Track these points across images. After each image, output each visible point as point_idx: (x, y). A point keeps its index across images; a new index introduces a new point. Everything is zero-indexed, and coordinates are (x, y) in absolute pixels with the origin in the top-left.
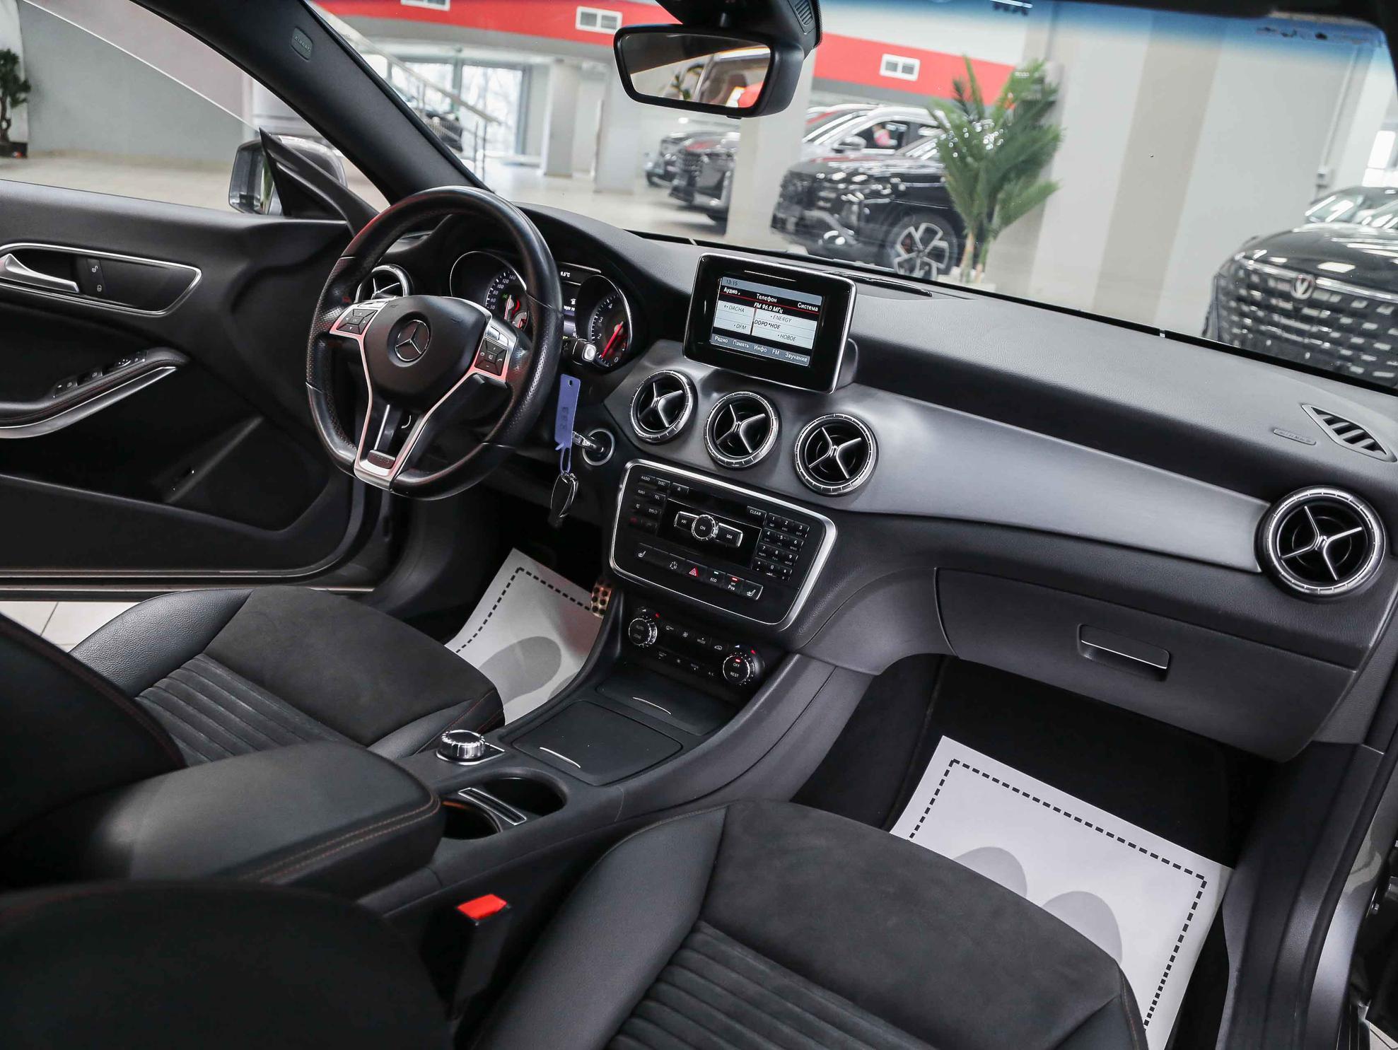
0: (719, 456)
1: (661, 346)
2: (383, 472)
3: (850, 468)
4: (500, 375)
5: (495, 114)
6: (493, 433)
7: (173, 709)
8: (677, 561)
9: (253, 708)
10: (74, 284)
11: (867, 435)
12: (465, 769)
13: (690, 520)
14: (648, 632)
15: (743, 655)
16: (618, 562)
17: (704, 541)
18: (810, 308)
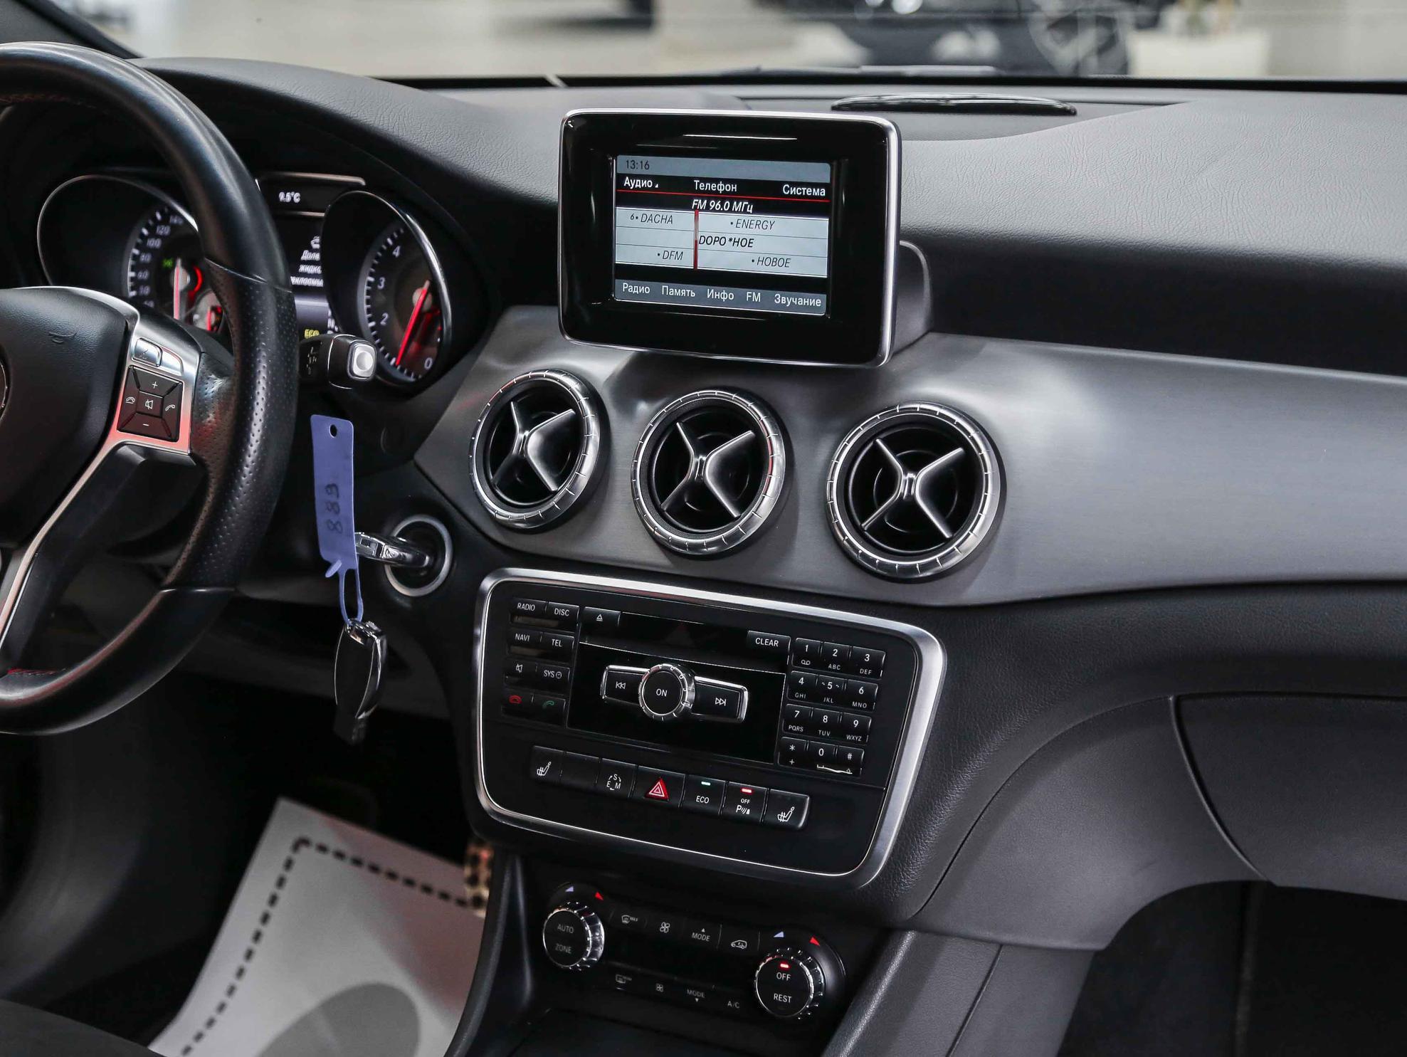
0: (672, 536)
1: (517, 320)
3: (948, 516)
4: (176, 440)
6: (180, 563)
8: (622, 771)
11: (973, 439)
13: (634, 681)
14: (585, 934)
15: (794, 952)
16: (495, 793)
17: (671, 721)
18: (809, 191)
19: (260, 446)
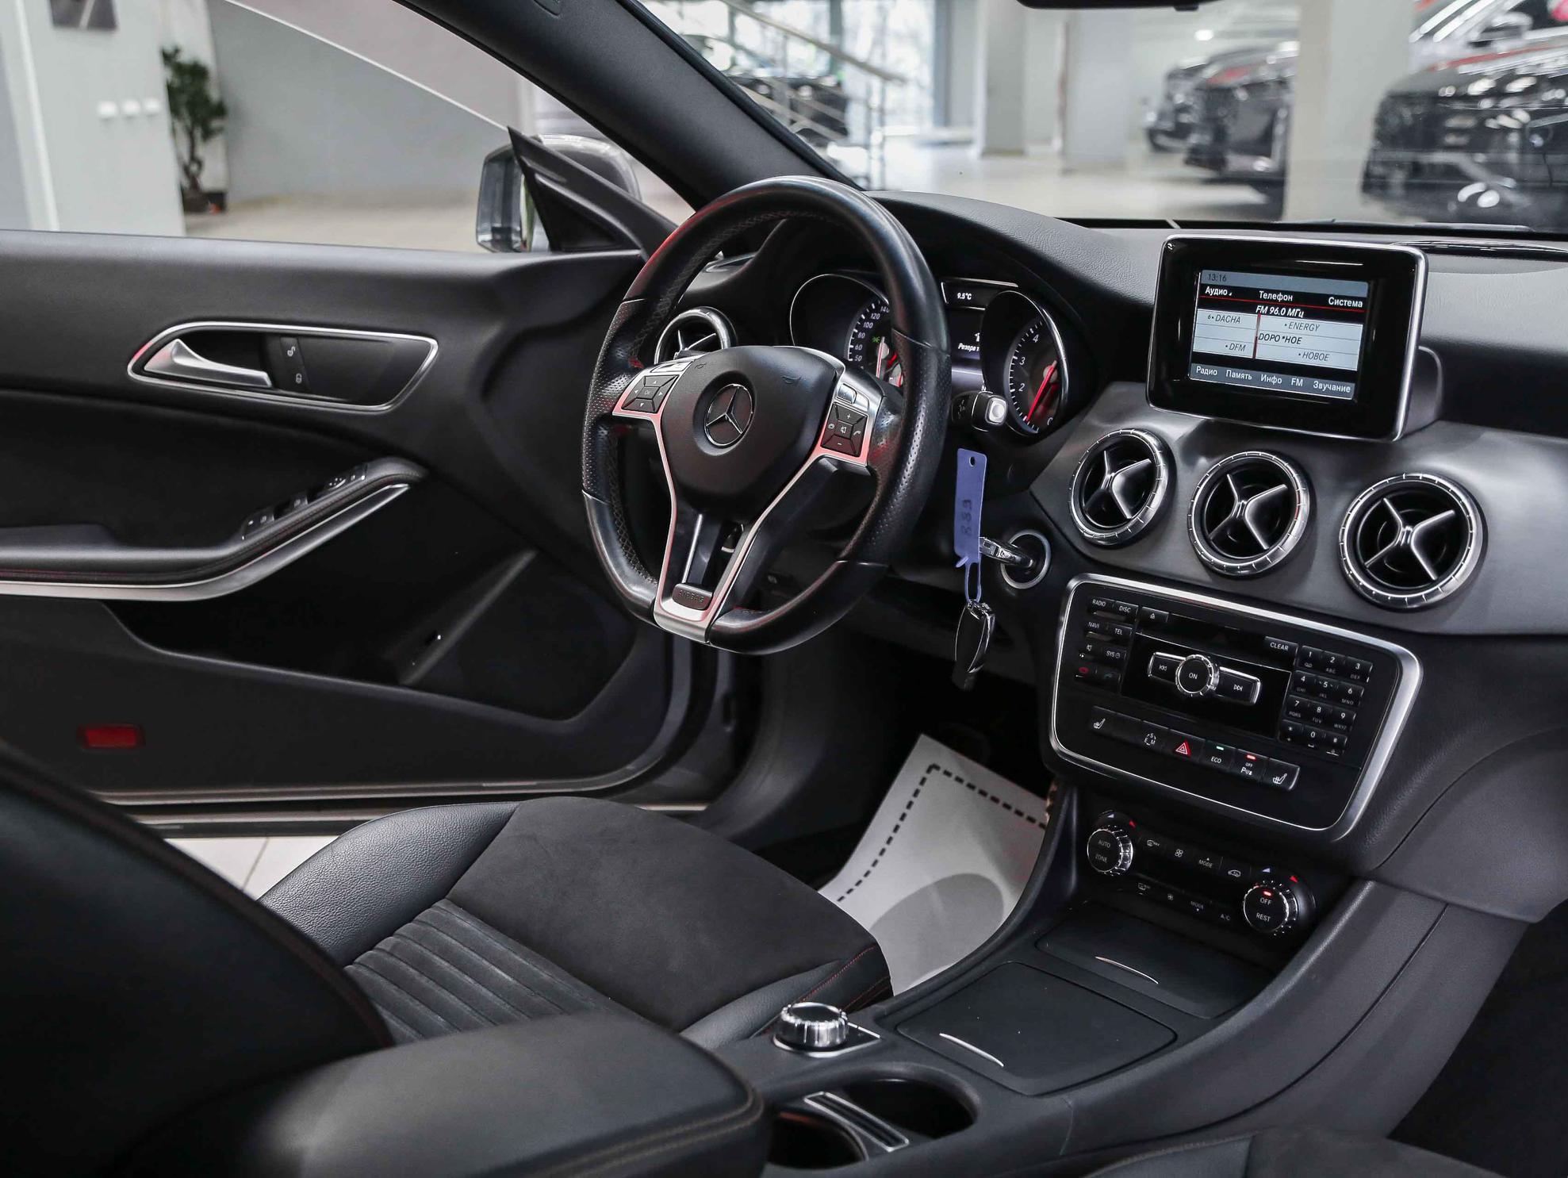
0: (1214, 559)
1: (1118, 391)
2: (694, 615)
3: (1439, 559)
4: (858, 456)
5: (902, 69)
6: (851, 545)
7: (399, 981)
8: (1157, 732)
9: (514, 978)
10: (264, 375)
11: (1463, 504)
12: (816, 1063)
13: (1173, 665)
14: (1119, 850)
15: (1276, 885)
16: (1062, 738)
17: (1197, 698)
18: (1349, 303)
19: (915, 465)
